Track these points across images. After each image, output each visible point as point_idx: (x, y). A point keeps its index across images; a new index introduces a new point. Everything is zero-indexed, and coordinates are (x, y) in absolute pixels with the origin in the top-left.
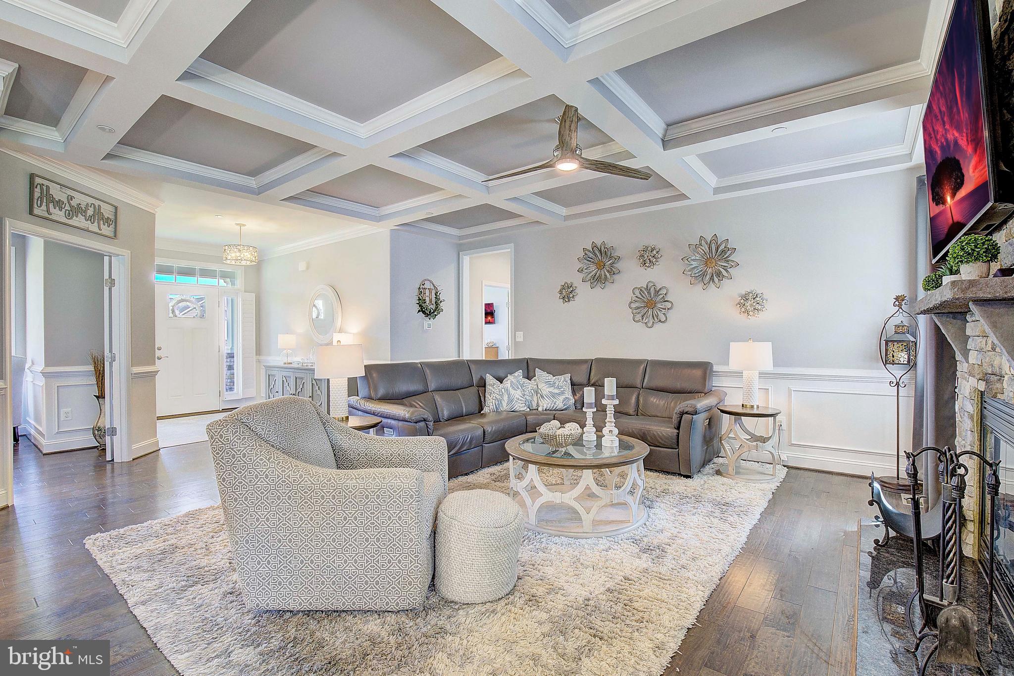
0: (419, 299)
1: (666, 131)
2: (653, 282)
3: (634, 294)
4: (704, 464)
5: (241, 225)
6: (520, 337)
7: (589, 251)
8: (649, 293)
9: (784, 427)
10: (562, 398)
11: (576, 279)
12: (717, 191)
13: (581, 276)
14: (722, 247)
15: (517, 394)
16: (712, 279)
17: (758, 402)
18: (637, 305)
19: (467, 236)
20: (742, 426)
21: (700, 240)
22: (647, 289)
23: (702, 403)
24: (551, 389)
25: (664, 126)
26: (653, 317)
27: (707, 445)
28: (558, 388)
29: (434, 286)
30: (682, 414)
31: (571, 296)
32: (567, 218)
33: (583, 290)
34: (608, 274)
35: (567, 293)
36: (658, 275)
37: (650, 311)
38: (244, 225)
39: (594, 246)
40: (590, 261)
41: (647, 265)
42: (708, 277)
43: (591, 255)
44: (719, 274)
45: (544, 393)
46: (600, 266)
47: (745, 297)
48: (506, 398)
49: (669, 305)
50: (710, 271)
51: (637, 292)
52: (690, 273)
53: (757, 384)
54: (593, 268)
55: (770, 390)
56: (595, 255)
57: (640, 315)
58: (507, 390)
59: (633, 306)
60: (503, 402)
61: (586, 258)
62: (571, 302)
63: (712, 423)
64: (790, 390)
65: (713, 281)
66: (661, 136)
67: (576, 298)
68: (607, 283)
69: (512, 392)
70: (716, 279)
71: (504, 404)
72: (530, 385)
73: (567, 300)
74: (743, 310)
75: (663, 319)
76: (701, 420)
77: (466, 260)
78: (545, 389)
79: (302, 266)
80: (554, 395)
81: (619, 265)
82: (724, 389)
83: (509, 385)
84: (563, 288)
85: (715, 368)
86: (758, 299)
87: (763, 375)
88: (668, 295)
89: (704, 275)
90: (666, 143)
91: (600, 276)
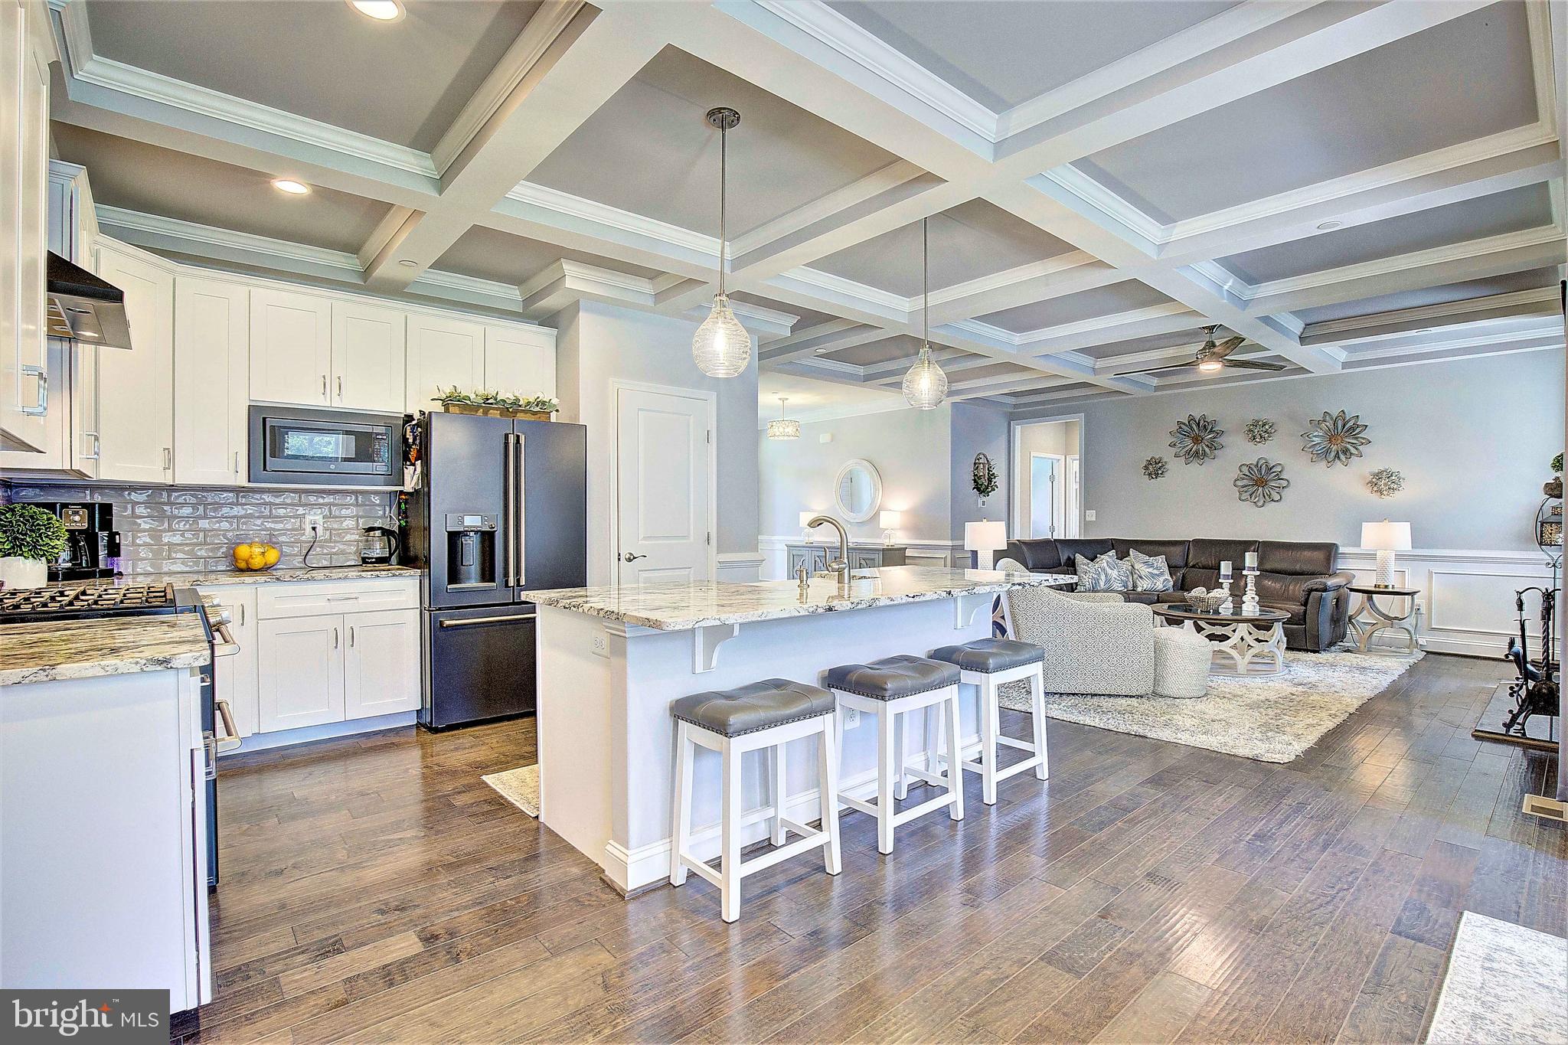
0: (975, 475)
1: (1304, 329)
2: (1265, 459)
3: (1241, 471)
4: (1331, 644)
5: (783, 400)
6: (1091, 516)
7: (1184, 424)
8: (1260, 471)
9: (1423, 610)
10: (1162, 579)
11: (1167, 454)
12: (1345, 365)
13: (1173, 450)
14: (1351, 424)
15: (1114, 573)
16: (1337, 456)
17: (1394, 582)
18: (1245, 482)
19: (1025, 405)
20: (1373, 606)
21: (1325, 416)
22: (1257, 466)
23: (1331, 582)
24: (1150, 570)
25: (1304, 326)
26: (1264, 496)
27: (1335, 625)
28: (1157, 568)
29: (988, 461)
30: (1311, 591)
31: (1160, 472)
32: (1157, 388)
33: (1176, 467)
34: (1207, 449)
35: (1155, 469)
36: (1271, 452)
37: (1260, 489)
38: (787, 399)
39: (1191, 419)
40: (1185, 435)
41: (1258, 440)
42: (1333, 454)
43: (1186, 428)
44: (1346, 451)
45: (1143, 573)
46: (1197, 440)
47: (1378, 475)
48: (1103, 577)
49: (1284, 483)
50: (1334, 448)
51: (1245, 470)
52: (1311, 450)
53: (1393, 566)
54: (1188, 442)
55: (1407, 573)
56: (1191, 428)
57: (1248, 493)
58: (1104, 570)
59: (1239, 483)
60: (1100, 581)
61: (1180, 430)
62: (1159, 479)
63: (1340, 603)
64: (1430, 573)
65: (1339, 458)
66: (1299, 334)
67: (1165, 474)
68: (1205, 458)
69: (1109, 571)
70: (1342, 457)
71: (1102, 583)
72: (1125, 564)
73: (1154, 477)
74: (1375, 489)
75: (1277, 497)
76: (1330, 596)
77: (1017, 430)
78: (1144, 570)
79: (825, 438)
80: (1153, 576)
81: (1220, 440)
82: (1352, 571)
83: (1105, 564)
84: (1149, 463)
85: (1341, 550)
86: (1394, 478)
87: (1400, 557)
88: (1284, 472)
89: (1328, 452)
90: (1303, 340)
91: (1197, 452)
